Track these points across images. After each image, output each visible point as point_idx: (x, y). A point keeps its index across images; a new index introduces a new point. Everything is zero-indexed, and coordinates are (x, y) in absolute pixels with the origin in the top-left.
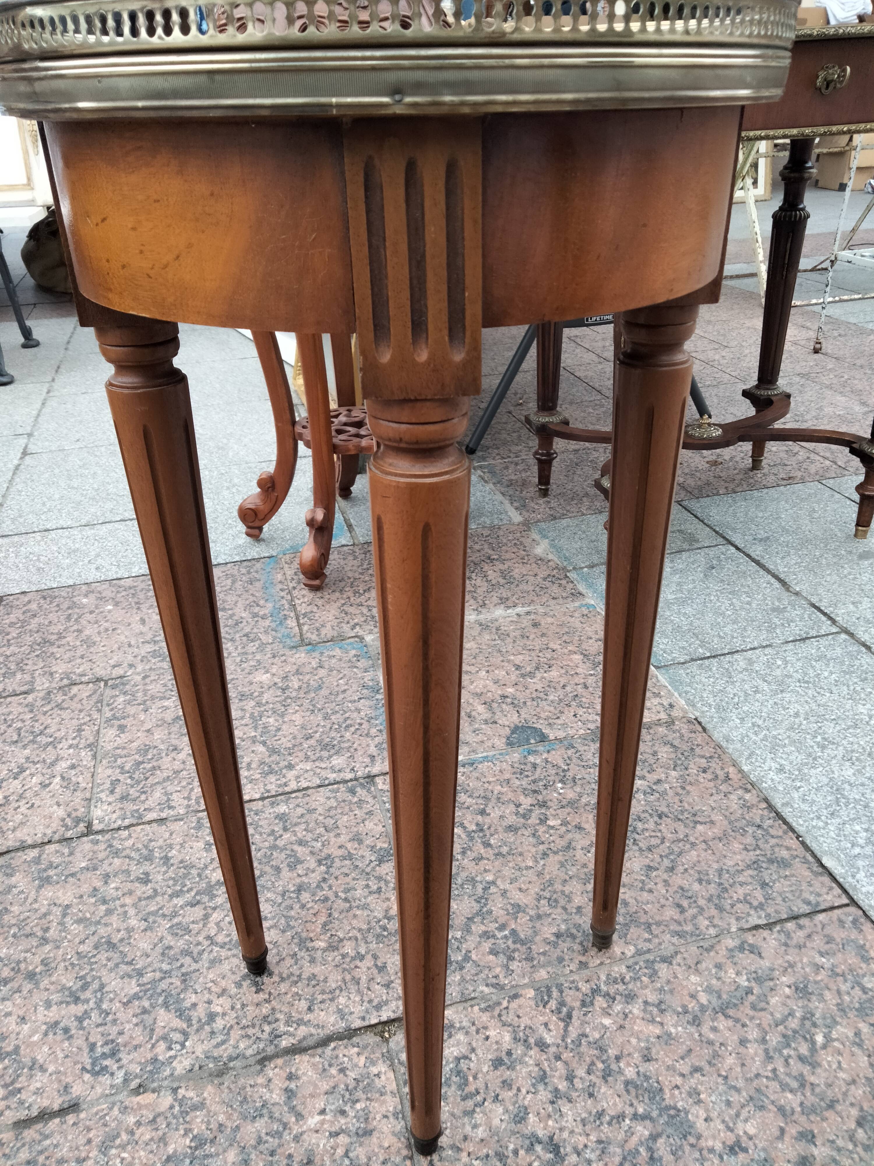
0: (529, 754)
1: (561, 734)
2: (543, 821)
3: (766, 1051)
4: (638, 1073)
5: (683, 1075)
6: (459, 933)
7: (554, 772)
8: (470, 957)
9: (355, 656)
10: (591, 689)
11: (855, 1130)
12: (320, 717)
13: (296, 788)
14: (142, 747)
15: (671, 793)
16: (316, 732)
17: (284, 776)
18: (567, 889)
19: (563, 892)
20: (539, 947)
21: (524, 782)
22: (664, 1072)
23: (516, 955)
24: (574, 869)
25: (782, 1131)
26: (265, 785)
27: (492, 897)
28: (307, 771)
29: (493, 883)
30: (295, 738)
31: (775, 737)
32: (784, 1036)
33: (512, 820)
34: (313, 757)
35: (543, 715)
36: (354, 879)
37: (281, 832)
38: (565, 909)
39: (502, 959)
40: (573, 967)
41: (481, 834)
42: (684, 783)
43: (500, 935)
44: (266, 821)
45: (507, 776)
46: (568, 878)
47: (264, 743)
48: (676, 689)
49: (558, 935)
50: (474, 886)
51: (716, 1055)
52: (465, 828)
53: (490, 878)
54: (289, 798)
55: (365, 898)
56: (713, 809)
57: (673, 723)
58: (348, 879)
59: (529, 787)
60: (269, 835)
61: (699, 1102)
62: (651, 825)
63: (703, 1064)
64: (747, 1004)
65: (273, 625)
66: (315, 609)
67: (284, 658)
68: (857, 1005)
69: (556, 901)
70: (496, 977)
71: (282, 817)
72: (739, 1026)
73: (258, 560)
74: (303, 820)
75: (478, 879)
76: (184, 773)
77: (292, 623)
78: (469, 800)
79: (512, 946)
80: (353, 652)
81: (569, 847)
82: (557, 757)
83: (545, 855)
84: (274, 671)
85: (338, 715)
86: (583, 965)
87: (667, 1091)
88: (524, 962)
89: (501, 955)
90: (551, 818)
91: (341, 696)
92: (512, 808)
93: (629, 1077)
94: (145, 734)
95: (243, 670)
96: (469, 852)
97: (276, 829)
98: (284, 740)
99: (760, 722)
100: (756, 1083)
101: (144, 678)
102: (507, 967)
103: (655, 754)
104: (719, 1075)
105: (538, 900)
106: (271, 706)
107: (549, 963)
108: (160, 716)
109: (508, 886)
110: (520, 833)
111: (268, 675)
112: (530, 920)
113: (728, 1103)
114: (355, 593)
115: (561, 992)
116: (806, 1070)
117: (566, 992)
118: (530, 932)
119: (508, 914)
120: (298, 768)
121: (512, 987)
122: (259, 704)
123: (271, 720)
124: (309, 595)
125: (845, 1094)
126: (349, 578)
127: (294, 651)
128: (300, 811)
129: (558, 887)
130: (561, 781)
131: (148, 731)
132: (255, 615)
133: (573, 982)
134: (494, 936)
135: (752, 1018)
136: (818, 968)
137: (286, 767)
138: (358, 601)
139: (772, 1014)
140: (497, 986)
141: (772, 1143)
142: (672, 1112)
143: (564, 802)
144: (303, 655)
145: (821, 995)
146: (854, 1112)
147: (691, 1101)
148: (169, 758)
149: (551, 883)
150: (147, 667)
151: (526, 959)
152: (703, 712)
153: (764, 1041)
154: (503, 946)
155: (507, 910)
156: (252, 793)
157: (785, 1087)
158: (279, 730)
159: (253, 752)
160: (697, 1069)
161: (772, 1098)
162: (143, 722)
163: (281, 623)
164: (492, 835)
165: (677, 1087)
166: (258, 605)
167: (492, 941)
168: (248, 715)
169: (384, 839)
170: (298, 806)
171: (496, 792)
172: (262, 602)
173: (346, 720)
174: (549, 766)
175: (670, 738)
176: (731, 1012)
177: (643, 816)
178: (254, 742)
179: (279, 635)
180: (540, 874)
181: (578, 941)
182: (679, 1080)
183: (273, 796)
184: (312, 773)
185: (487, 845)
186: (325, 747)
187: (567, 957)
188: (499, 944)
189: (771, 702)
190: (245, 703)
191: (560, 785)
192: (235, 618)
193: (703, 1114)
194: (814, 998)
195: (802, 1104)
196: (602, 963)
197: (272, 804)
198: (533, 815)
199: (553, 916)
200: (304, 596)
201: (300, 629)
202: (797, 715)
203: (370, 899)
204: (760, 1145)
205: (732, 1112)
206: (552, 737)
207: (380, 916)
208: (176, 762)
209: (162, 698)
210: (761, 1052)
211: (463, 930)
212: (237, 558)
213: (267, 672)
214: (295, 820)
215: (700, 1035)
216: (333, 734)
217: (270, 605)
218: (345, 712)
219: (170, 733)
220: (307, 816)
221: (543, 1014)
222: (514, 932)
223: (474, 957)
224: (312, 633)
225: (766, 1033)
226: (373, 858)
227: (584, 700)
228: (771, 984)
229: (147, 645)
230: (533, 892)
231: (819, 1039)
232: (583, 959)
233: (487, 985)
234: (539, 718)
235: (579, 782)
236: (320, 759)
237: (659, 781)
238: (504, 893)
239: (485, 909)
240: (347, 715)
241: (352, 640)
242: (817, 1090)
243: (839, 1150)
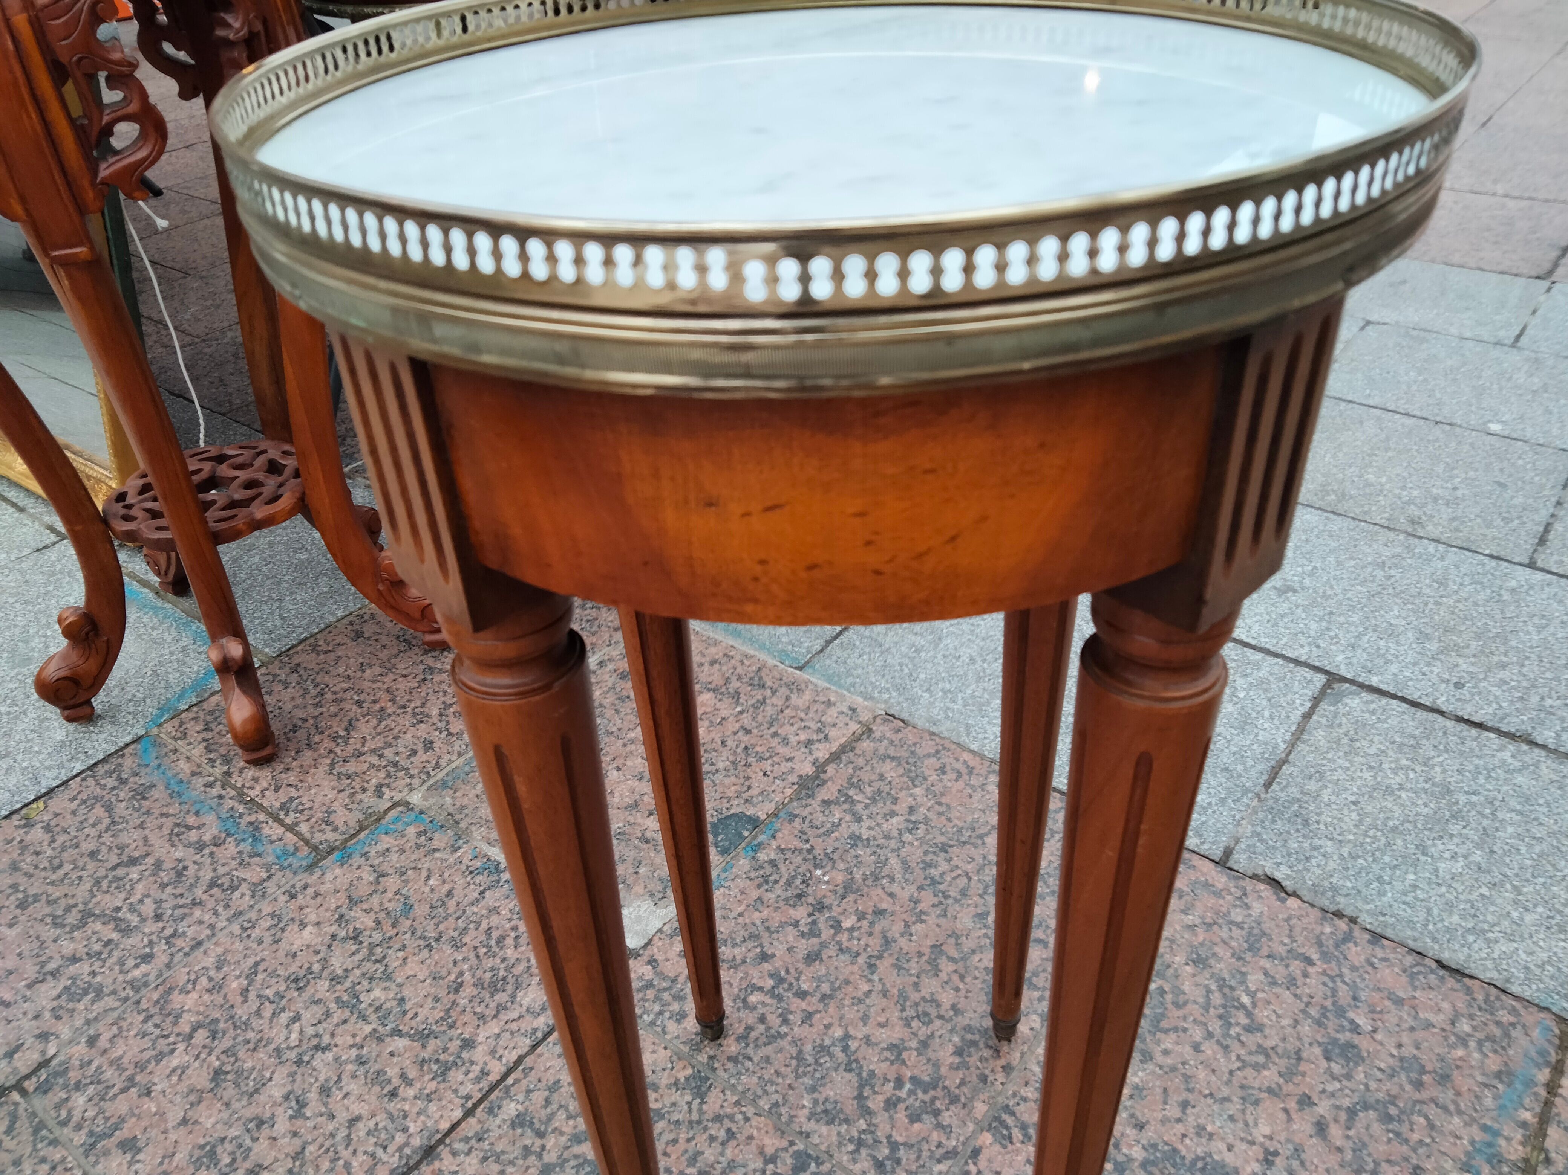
0: (756, 852)
1: (770, 807)
2: (837, 926)
3: (1218, 1042)
4: (1144, 1148)
5: (1179, 1120)
6: (862, 1121)
7: (799, 859)
8: (896, 1143)
9: (419, 834)
10: (755, 731)
11: (1329, 1068)
12: (448, 950)
13: (504, 1069)
14: (197, 1153)
15: (930, 815)
16: (461, 974)
17: (472, 1063)
18: (925, 992)
19: (923, 999)
20: (952, 1080)
21: (779, 890)
22: (1163, 1129)
23: (938, 1104)
24: (913, 964)
25: (1286, 1111)
26: (456, 1091)
27: (860, 1055)
28: (498, 1036)
29: (847, 1036)
30: (437, 1000)
31: (973, 696)
32: (1220, 1017)
33: (803, 946)
34: (490, 1012)
35: (731, 792)
36: (689, 1140)
37: (538, 1142)
38: (940, 1017)
39: (929, 1120)
40: (1001, 1077)
41: (786, 986)
42: (938, 797)
43: (903, 1094)
44: (504, 1140)
45: (754, 894)
46: (915, 979)
47: (397, 1032)
48: (840, 686)
49: (959, 1052)
50: (831, 1055)
51: (1187, 1078)
52: (761, 989)
53: (838, 1033)
54: (507, 1090)
55: (722, 1154)
56: (984, 812)
57: (870, 730)
58: (682, 1145)
59: (789, 894)
60: (525, 1157)
61: (1211, 1135)
62: (944, 866)
63: (1185, 1095)
64: (1170, 1006)
65: (246, 847)
66: (293, 793)
67: (310, 891)
68: (1246, 945)
69: (926, 1014)
70: (939, 1145)
71: (520, 1121)
72: (1181, 1034)
73: (119, 752)
74: (555, 1107)
75: (827, 1042)
76: (311, 1148)
77: (272, 830)
78: (736, 951)
79: (927, 1098)
80: (411, 831)
81: (887, 942)
82: (787, 836)
83: (872, 967)
84: (313, 917)
85: (472, 933)
86: (1007, 1069)
87: (1180, 1147)
88: (952, 1108)
89: (924, 1116)
90: (842, 918)
91: (451, 904)
92: (791, 931)
93: (1140, 1159)
94: (183, 1130)
95: (260, 942)
96: (791, 1017)
97: (528, 1142)
98: (423, 1013)
99: (948, 686)
100: (1234, 1080)
101: (92, 1041)
102: (939, 1126)
103: (882, 777)
104: (1205, 1096)
105: (908, 1025)
106: (358, 972)
107: (975, 1091)
108: (183, 1087)
109: (865, 1030)
110: (824, 957)
111: (309, 928)
112: (919, 1054)
113: (1231, 1118)
114: (335, 738)
115: (1013, 1114)
116: (1258, 1038)
117: (1017, 1109)
118: (930, 1068)
119: (892, 1063)
120: (480, 1039)
121: (964, 1144)
122: (335, 980)
123: (377, 993)
124: (265, 775)
125: (1299, 1039)
126: (305, 720)
127: (318, 873)
128: (538, 1097)
129: (915, 996)
130: (816, 866)
131: (184, 1121)
132: (200, 847)
133: (1014, 1095)
134: (899, 1100)
135: (1185, 1018)
136: (1191, 927)
137: (462, 1048)
138: (350, 749)
139: (1195, 1002)
140: (951, 1154)
141: (1287, 1129)
142: (1200, 1165)
143: (841, 891)
144: (338, 871)
145: (1214, 954)
146: (1317, 1051)
147: (1204, 1140)
148: (264, 1143)
149: (903, 996)
150: (79, 1022)
151: (952, 1103)
152: (886, 702)
153: (1210, 1035)
154: (917, 1104)
155: (887, 1059)
156: (446, 1113)
157: (1257, 1067)
158: (402, 1000)
159: (392, 1054)
160: (1185, 1105)
161: (1256, 1086)
162: (161, 1114)
163: (255, 839)
164: (798, 979)
165: (1184, 1136)
166: (189, 828)
167: (901, 1106)
168: (333, 1006)
169: (681, 1064)
170: (529, 1091)
171: (758, 923)
172: (191, 820)
173: (488, 931)
174: (789, 855)
175: (882, 751)
176: (1164, 1024)
177: (928, 858)
178: (380, 1040)
179: (271, 859)
180: (885, 994)
181: (981, 1045)
182: (1180, 1128)
183: (481, 1101)
184: (507, 1035)
185: (802, 995)
186: (494, 988)
187: (987, 1072)
188: (912, 1105)
189: (939, 656)
190: (310, 990)
191: (819, 872)
192: (167, 865)
193: (1222, 1146)
194: (1212, 962)
195: (1280, 1074)
196: (1023, 1054)
197: (490, 1111)
198: (821, 925)
199: (938, 1034)
200: (256, 780)
201: (297, 834)
202: (972, 660)
203: (729, 1152)
204: (1282, 1139)
205: (1241, 1125)
206: (763, 817)
207: (759, 1164)
208: (283, 1142)
209: (159, 1057)
210: (1216, 1047)
211: (862, 1116)
212: (78, 767)
213: (303, 925)
214: (544, 1113)
215: (1161, 1067)
216: (489, 963)
217: (210, 818)
218: (478, 924)
219: (227, 1105)
220: (555, 1097)
221: (1018, 1152)
222: (914, 1080)
223: (900, 1139)
224: (323, 831)
225: (1205, 1024)
226: (688, 1098)
227: (758, 749)
228: (1171, 971)
229: (43, 987)
230: (896, 1020)
231: (1245, 999)
232: (1003, 1062)
233: (939, 1161)
234: (729, 799)
235: (836, 856)
236: (501, 1008)
237: (911, 810)
238: (868, 1040)
239: (864, 1074)
240: (484, 925)
241: (393, 814)
242: (1280, 1051)
243: (1333, 1095)
